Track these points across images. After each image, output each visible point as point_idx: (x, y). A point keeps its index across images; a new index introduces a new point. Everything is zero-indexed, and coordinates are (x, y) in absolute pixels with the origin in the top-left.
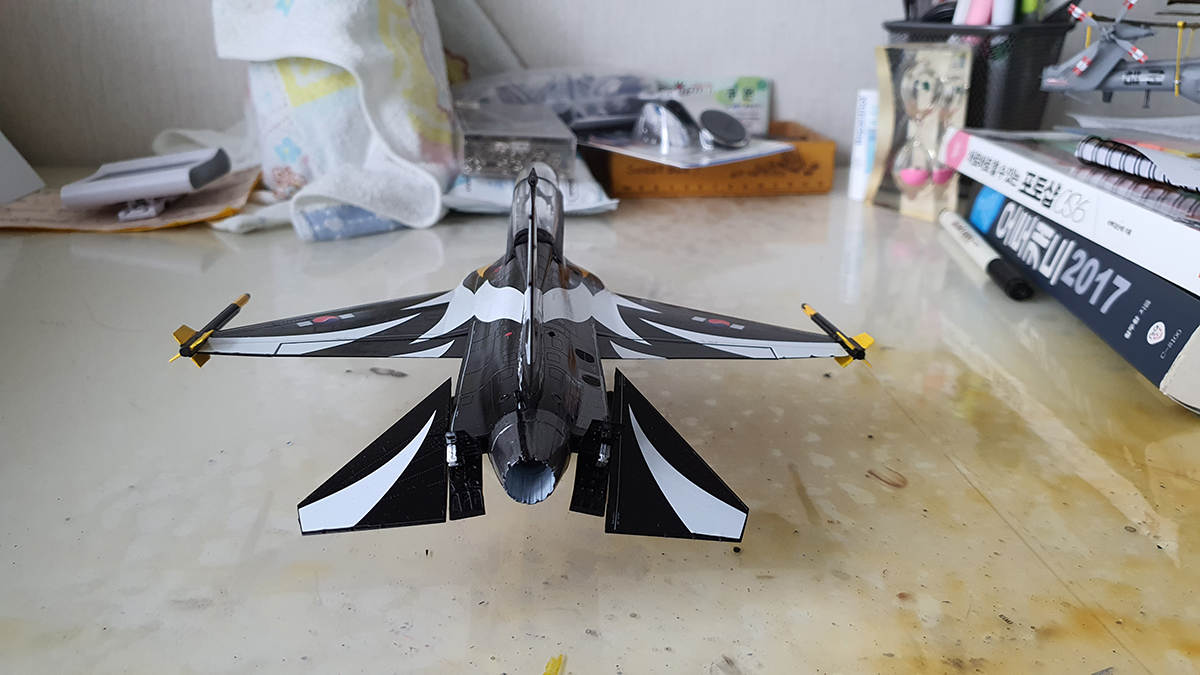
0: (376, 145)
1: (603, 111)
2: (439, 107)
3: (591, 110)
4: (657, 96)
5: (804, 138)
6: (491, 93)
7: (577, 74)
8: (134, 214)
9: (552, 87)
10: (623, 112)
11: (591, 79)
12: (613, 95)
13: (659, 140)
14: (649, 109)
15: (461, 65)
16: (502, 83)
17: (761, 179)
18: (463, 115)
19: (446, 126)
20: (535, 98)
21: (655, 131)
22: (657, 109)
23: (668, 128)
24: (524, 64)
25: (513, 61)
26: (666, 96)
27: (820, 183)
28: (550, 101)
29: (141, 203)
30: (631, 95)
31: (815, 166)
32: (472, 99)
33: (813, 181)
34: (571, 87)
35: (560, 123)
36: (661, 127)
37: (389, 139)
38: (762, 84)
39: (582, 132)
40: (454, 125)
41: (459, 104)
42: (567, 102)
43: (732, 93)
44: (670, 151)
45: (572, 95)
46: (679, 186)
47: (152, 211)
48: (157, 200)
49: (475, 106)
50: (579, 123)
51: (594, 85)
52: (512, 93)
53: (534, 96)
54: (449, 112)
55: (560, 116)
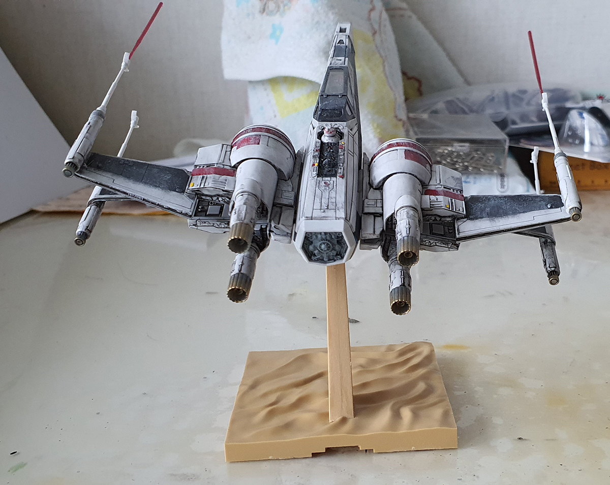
1: (534, 119)
2: (396, 117)
3: (524, 118)
4: (581, 105)
6: (440, 105)
7: (512, 89)
9: (492, 99)
11: (524, 92)
13: (582, 141)
14: (574, 114)
15: (416, 85)
16: (449, 98)
18: (414, 123)
20: (476, 109)
21: (579, 132)
22: (581, 114)
23: (590, 129)
24: (468, 83)
25: (459, 80)
26: (589, 104)
28: (489, 111)
30: (559, 105)
32: (424, 111)
34: (507, 99)
35: (497, 129)
36: (584, 128)
39: (515, 136)
41: (411, 115)
42: (504, 112)
44: (591, 149)
45: (508, 108)
46: (599, 181)
49: (425, 116)
50: (514, 129)
51: (526, 97)
52: (458, 105)
53: (475, 108)
54: (404, 121)
55: (497, 123)
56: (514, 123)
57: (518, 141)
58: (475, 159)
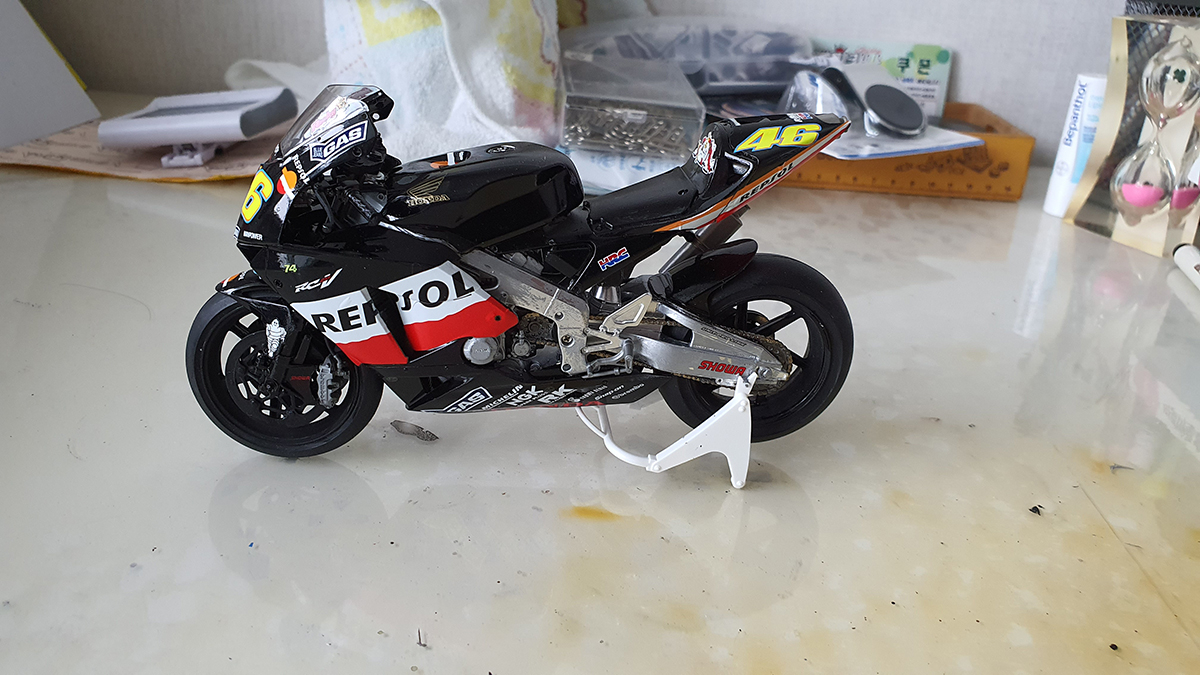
0: (463, 99)
1: (743, 75)
2: (543, 56)
3: (729, 71)
4: (811, 61)
5: (990, 129)
6: (610, 42)
7: (715, 28)
8: (178, 160)
9: (684, 40)
10: (768, 77)
11: (733, 33)
12: (757, 54)
14: (803, 77)
15: (579, 6)
16: (624, 33)
17: (934, 176)
18: (571, 70)
19: (549, 82)
20: (662, 52)
21: (808, 105)
22: (813, 79)
23: (823, 102)
24: (655, 13)
25: (642, 7)
26: (822, 61)
27: (1008, 189)
28: (680, 58)
29: (189, 148)
30: (780, 57)
31: (1005, 167)
32: (586, 49)
33: (998, 186)
34: (707, 41)
35: (688, 87)
36: (816, 99)
37: (477, 95)
38: (943, 56)
39: (713, 99)
40: (558, 80)
41: (568, 54)
42: (700, 60)
43: (905, 64)
45: (707, 54)
46: (829, 176)
47: (198, 158)
48: (207, 146)
49: (589, 58)
50: (713, 87)
51: (735, 41)
52: (635, 43)
53: (660, 50)
54: (554, 64)
55: (689, 77)
56: (714, 78)
57: (719, 108)
58: (654, 134)
